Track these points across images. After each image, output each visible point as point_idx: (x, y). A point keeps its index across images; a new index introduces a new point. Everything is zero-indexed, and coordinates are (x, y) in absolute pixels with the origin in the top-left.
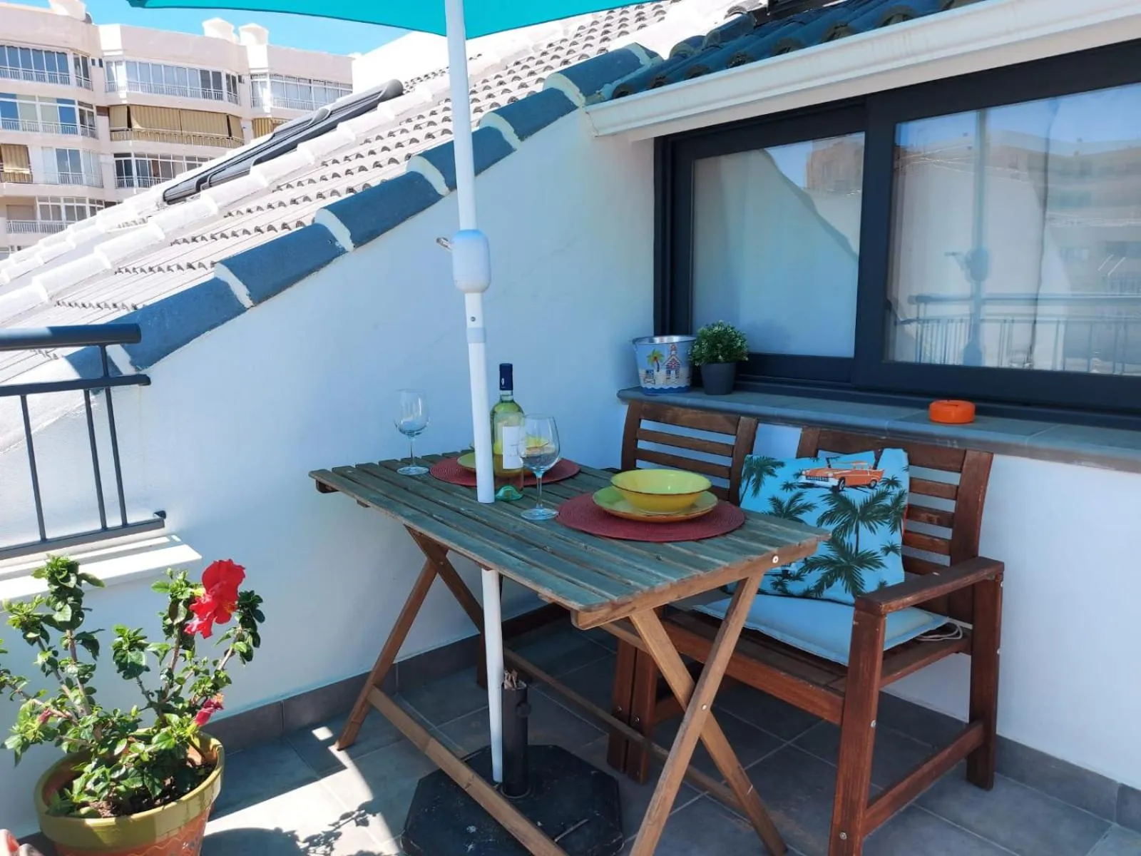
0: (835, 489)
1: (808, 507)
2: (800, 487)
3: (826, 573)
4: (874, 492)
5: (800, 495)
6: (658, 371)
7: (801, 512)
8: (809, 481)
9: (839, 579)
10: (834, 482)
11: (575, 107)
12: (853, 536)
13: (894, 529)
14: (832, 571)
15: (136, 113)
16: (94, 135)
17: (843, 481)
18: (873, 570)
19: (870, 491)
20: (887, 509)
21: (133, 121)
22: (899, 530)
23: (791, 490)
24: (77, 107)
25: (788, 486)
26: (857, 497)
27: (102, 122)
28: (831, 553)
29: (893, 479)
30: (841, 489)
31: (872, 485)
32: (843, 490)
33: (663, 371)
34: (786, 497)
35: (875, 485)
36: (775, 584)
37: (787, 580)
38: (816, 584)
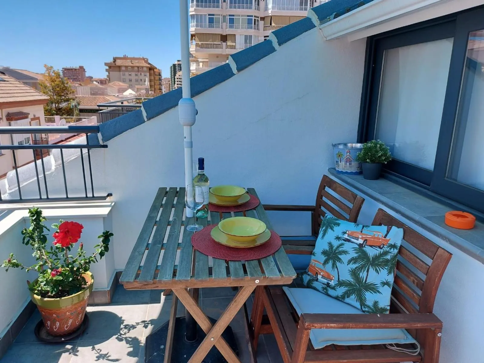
0: (361, 245)
1: (345, 252)
2: (344, 240)
3: (348, 290)
4: (382, 251)
5: (342, 244)
6: (340, 162)
7: (341, 254)
8: (348, 238)
9: (353, 295)
10: (361, 241)
11: (315, 26)
12: (365, 273)
13: (390, 273)
14: (351, 290)
15: (274, 18)
16: (258, 29)
17: (366, 241)
18: (372, 294)
19: (379, 250)
20: (387, 261)
21: (272, 22)
22: (392, 274)
23: (339, 241)
24: (253, 18)
25: (338, 238)
26: (372, 252)
27: (261, 23)
28: (352, 280)
29: (394, 244)
30: (364, 246)
31: (381, 247)
32: (364, 247)
33: (343, 163)
34: (336, 243)
35: (383, 247)
36: (324, 288)
37: (329, 288)
38: (342, 294)
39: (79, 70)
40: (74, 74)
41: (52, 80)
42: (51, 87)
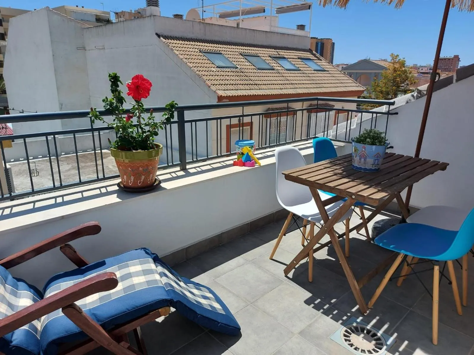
6: (356, 157)
33: (358, 158)
39: (453, 60)
40: (446, 64)
41: (395, 70)
42: (392, 77)
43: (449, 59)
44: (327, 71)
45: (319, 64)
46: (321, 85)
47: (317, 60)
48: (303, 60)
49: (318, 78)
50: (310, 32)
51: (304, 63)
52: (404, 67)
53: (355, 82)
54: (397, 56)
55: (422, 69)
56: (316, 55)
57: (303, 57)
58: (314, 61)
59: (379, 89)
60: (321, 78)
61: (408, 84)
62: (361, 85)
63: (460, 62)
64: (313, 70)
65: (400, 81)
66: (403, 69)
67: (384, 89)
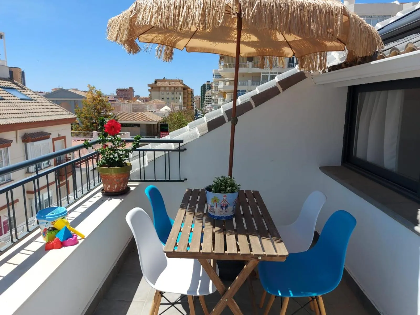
6: (216, 207)
33: (219, 208)
39: (129, 90)
40: (125, 94)
41: (94, 99)
42: (92, 105)
43: (127, 90)
44: (36, 100)
45: (24, 93)
46: (33, 114)
47: (20, 89)
48: (6, 90)
49: (27, 108)
50: (6, 61)
51: (7, 93)
52: (101, 97)
53: (65, 111)
54: (94, 87)
55: (109, 98)
56: (19, 84)
57: (4, 86)
58: (18, 90)
59: (84, 116)
60: (29, 108)
61: (106, 111)
62: (72, 113)
63: (134, 92)
64: (19, 99)
65: (101, 108)
66: (101, 98)
67: (88, 115)
